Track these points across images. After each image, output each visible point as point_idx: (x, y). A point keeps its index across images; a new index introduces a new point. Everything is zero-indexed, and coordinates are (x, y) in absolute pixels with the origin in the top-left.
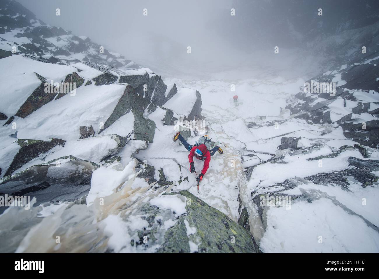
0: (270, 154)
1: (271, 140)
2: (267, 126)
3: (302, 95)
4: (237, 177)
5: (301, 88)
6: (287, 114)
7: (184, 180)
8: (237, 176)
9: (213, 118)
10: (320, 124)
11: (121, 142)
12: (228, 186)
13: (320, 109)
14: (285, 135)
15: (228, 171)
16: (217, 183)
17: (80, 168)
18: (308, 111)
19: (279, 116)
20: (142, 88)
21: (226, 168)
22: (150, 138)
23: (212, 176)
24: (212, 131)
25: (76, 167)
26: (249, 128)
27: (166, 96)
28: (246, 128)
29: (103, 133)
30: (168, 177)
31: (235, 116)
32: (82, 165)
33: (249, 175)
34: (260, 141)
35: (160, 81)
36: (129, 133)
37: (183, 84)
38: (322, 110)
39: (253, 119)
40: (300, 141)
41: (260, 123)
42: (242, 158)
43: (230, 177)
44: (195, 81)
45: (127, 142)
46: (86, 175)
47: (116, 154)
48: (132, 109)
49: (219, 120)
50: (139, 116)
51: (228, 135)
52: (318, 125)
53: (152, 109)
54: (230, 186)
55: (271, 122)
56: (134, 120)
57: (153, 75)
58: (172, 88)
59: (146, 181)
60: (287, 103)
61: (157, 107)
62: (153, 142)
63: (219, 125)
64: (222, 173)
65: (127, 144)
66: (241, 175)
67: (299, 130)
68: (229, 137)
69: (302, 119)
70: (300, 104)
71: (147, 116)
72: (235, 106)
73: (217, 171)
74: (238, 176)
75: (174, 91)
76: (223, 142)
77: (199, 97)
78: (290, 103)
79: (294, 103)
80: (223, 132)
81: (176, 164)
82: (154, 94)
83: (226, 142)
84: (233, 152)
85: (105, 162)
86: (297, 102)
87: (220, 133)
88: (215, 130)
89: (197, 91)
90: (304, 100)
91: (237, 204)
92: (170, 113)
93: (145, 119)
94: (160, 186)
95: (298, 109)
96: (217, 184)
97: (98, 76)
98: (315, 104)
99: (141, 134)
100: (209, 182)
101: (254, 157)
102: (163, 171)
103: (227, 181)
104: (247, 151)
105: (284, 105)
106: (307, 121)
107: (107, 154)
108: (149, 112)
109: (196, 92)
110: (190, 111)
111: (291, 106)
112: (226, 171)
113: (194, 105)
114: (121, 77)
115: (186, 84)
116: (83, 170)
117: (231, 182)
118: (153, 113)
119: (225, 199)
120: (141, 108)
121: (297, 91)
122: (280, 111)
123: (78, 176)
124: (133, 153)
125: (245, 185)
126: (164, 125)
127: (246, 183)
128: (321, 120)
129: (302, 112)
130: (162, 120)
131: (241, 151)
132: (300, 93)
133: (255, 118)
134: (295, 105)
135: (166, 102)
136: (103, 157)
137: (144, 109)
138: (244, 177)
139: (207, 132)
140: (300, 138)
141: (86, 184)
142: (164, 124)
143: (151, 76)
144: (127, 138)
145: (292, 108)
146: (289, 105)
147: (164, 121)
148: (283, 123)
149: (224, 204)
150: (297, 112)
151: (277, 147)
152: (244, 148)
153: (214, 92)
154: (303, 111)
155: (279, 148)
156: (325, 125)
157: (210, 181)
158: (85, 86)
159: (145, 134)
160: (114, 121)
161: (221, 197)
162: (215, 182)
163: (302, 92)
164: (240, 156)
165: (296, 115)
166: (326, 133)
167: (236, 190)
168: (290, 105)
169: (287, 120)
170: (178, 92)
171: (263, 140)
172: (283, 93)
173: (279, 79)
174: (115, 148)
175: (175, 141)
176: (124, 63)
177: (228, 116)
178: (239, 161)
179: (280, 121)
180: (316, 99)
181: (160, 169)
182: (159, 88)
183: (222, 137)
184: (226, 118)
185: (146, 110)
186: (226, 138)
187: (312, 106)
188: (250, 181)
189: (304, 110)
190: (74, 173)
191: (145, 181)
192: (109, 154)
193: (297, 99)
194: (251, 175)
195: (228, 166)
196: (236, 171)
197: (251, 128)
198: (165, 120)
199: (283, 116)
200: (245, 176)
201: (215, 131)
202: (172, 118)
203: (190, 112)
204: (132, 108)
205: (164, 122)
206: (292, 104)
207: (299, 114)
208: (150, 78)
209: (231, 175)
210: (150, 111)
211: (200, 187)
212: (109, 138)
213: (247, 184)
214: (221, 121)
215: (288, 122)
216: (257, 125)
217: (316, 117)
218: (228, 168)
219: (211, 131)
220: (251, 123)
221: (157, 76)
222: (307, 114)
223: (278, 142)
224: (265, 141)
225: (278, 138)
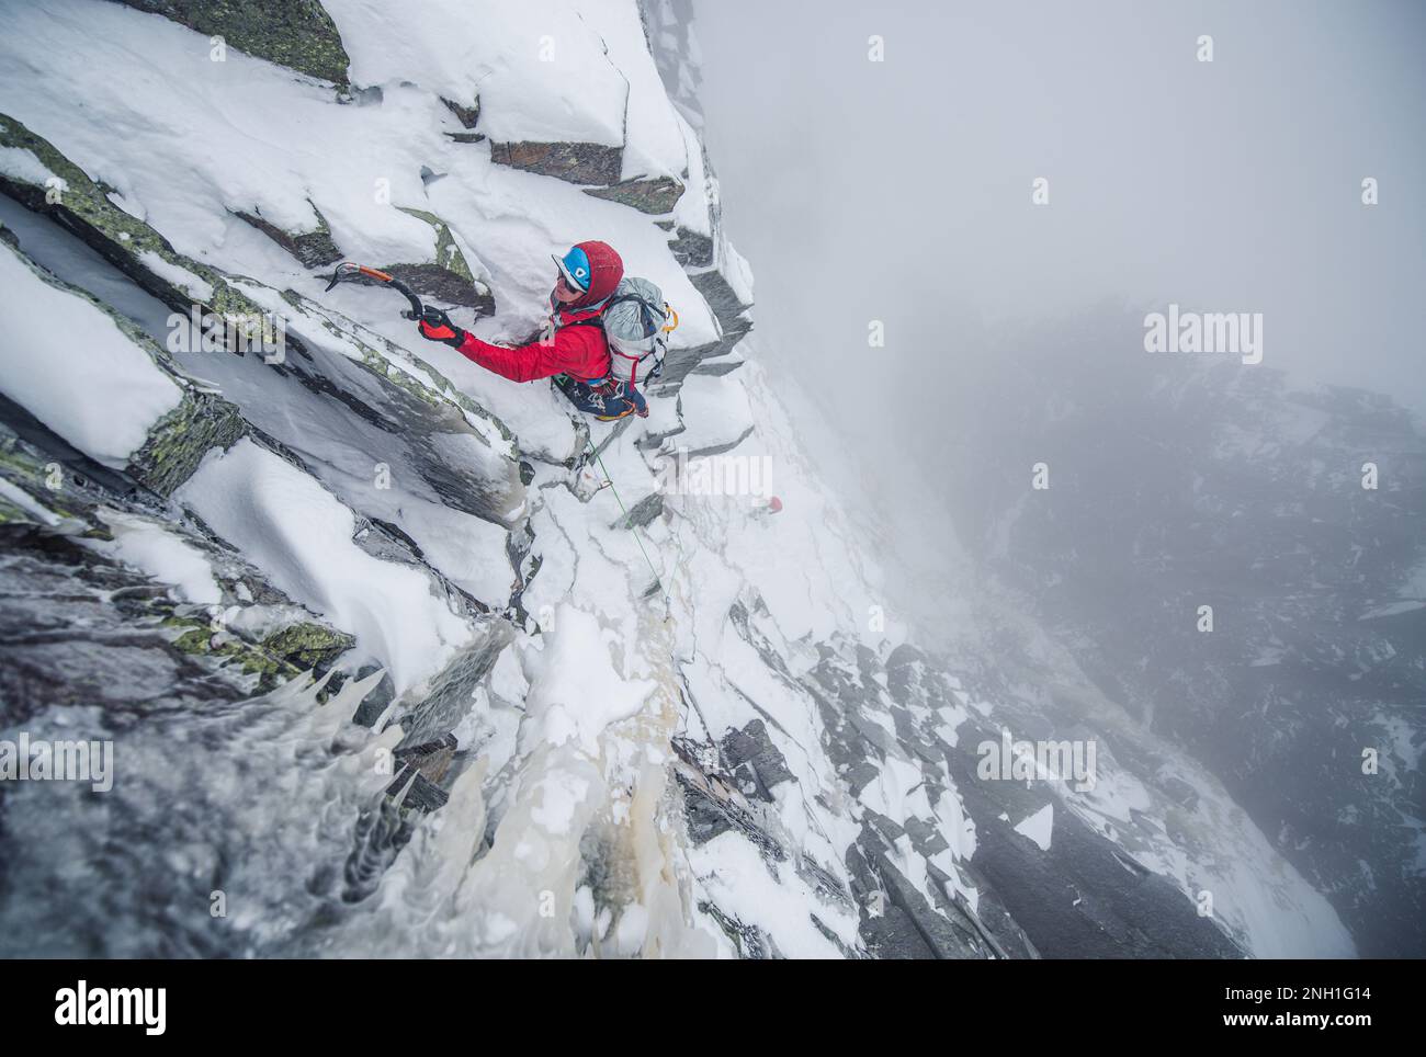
0: (706, 729)
1: (735, 696)
2: (760, 653)
3: (870, 660)
5: (886, 644)
6: (802, 664)
10: (837, 770)
13: (870, 742)
14: (769, 718)
18: (846, 712)
19: (789, 647)
26: (729, 617)
28: (727, 608)
33: (702, 827)
34: (716, 672)
38: (870, 751)
40: (787, 784)
41: (752, 623)
51: (690, 596)
52: (832, 767)
55: (771, 649)
60: (832, 638)
67: (798, 745)
68: (687, 605)
70: (849, 680)
72: (747, 512)
76: (671, 605)
78: (835, 646)
79: (841, 659)
83: (676, 610)
86: (850, 665)
90: (862, 679)
95: (836, 683)
98: (875, 720)
105: (822, 633)
106: (824, 734)
111: (831, 656)
121: (871, 640)
122: (802, 636)
128: (847, 766)
129: (834, 700)
132: (872, 653)
133: (752, 592)
134: (838, 665)
140: (794, 780)
145: (827, 664)
146: (830, 648)
148: (790, 685)
150: (826, 685)
151: (729, 727)
154: (837, 700)
155: (730, 731)
156: (840, 785)
163: (875, 656)
165: (818, 687)
166: (827, 807)
168: (830, 651)
171: (724, 677)
172: (850, 610)
177: (715, 520)
179: (787, 672)
180: (885, 710)
183: (679, 588)
186: (682, 600)
187: (863, 716)
188: (698, 853)
189: (840, 701)
193: (855, 657)
197: (733, 620)
199: (794, 655)
200: (683, 805)
206: (837, 656)
207: (824, 693)
215: (797, 695)
216: (747, 623)
217: (843, 747)
220: (741, 605)
222: (839, 717)
223: (742, 717)
224: (724, 681)
225: (752, 708)
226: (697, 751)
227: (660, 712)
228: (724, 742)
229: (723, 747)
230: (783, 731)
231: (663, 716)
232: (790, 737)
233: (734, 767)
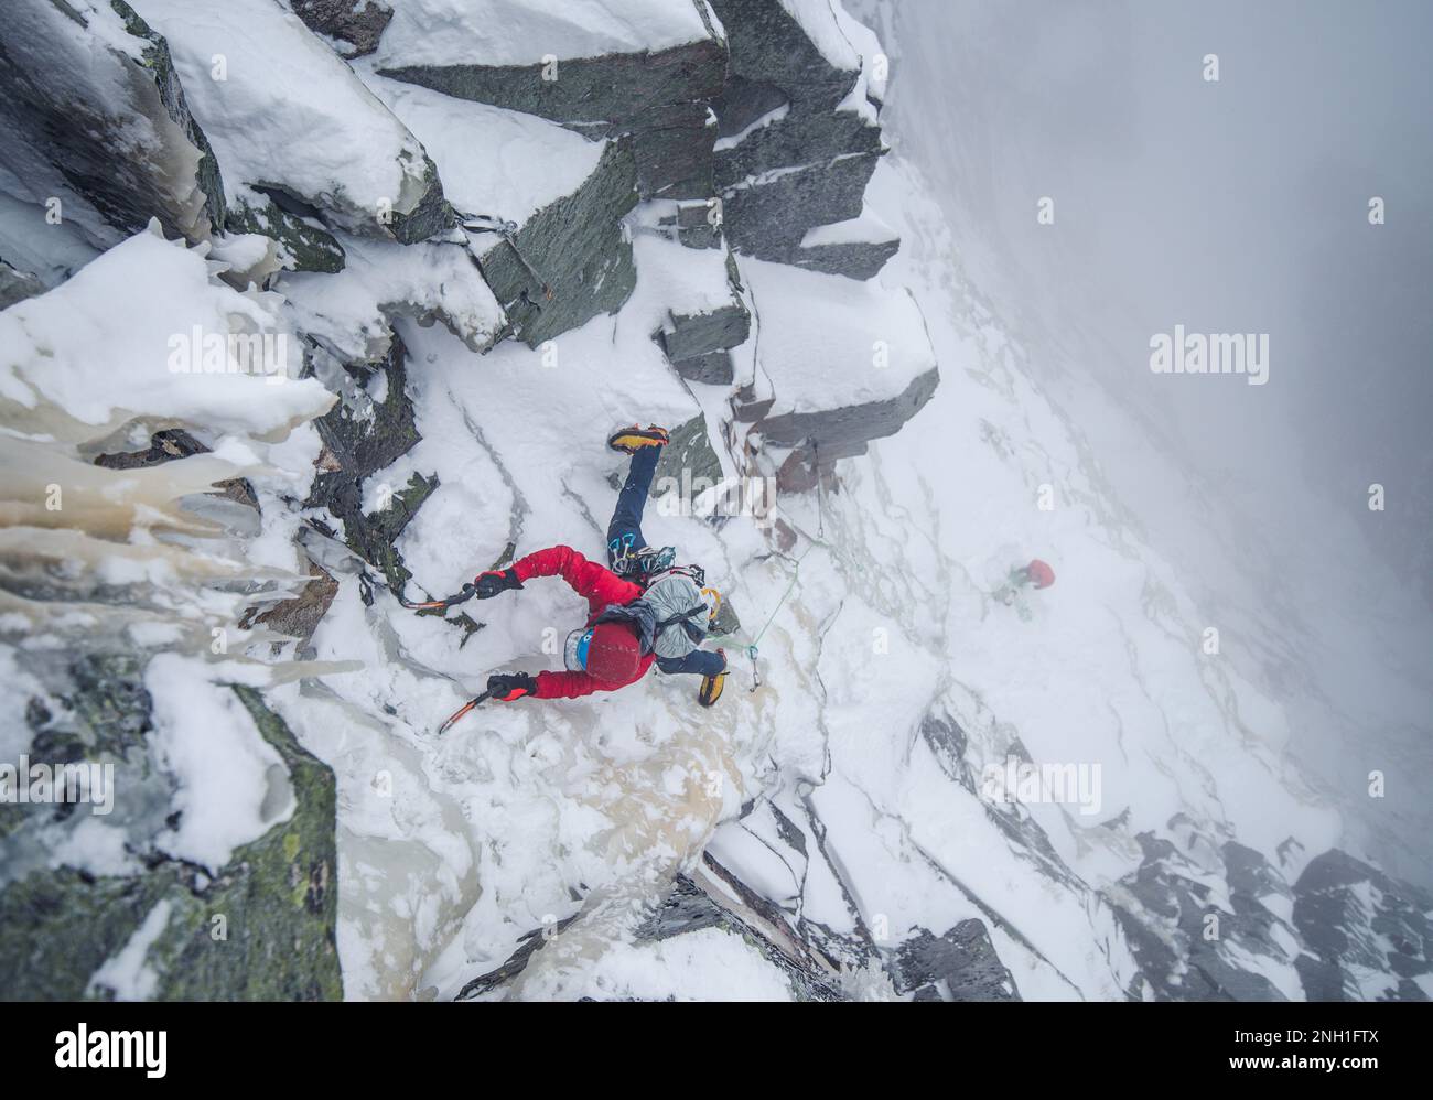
0: (856, 915)
1: (926, 875)
2: (989, 811)
3: (1255, 872)
4: (629, 857)
5: (1292, 846)
6: (1112, 865)
7: (456, 622)
8: (635, 855)
9: (862, 531)
11: (415, 217)
12: (563, 847)
14: (999, 921)
15: (635, 798)
16: (542, 782)
17: (133, 130)
18: (1193, 951)
19: (1079, 831)
20: (761, 104)
21: (643, 772)
22: (540, 323)
23: (558, 738)
24: (788, 574)
25: (129, 111)
26: (921, 736)
27: (808, 242)
28: (913, 717)
29: (398, 92)
30: (417, 540)
31: (939, 626)
32: (159, 130)
33: (668, 924)
34: (890, 831)
35: (863, 166)
36: (488, 218)
37: (938, 267)
39: (985, 718)
41: (983, 766)
42: (747, 808)
43: (609, 825)
44: (986, 314)
45: (433, 238)
46: (133, 178)
47: (346, 230)
48: (615, 140)
49: (865, 564)
50: (611, 197)
51: (814, 664)
53: (692, 230)
54: (568, 853)
55: (1024, 815)
56: (568, 192)
57: (868, 112)
58: (867, 244)
59: (317, 463)
60: (1171, 826)
61: (718, 247)
62: (533, 349)
63: (837, 586)
64: (610, 774)
65: (430, 242)
66: (651, 874)
67: (1064, 978)
68: (810, 679)
69: (1136, 949)
70: (1202, 897)
71: (637, 231)
72: (988, 589)
73: (602, 741)
74: (637, 862)
75: (864, 261)
76: (765, 666)
77: (915, 403)
78: (1178, 839)
79: (1187, 862)
80: (817, 630)
81: (505, 530)
82: (773, 180)
83: (778, 677)
84: (751, 745)
85: (269, 209)
86: (1207, 873)
87: (803, 619)
88: (800, 586)
89: (936, 369)
90: (1234, 900)
91: (500, 951)
92: (735, 323)
93: (616, 231)
94: (342, 537)
95: (1174, 901)
96: (539, 789)
98: (1252, 968)
99: (526, 269)
100: (519, 746)
101: (792, 854)
102: (429, 494)
103: (582, 823)
104: (800, 802)
105: (1151, 817)
106: (1137, 980)
107: (308, 193)
108: (664, 227)
109: (929, 367)
110: (812, 405)
111: (1166, 855)
112: (629, 788)
113: (857, 402)
115: (946, 278)
116: (141, 149)
117: (586, 847)
118: (676, 247)
119: (491, 877)
120: (655, 180)
121: (1259, 838)
122: (1107, 818)
123: (97, 143)
124: (406, 302)
125: (604, 939)
126: (653, 338)
127: (617, 938)
129: (1168, 930)
130: (670, 312)
131: (781, 775)
132: (1257, 858)
133: (994, 722)
134: (1183, 872)
135: (778, 260)
136: (281, 182)
137: (663, 196)
138: (645, 905)
139: (765, 558)
141: (92, 200)
142: (660, 337)
143: (856, 102)
144: (454, 226)
145: (1157, 870)
146: (1166, 842)
147: (676, 326)
148: (1055, 877)
149: (460, 887)
150: (1156, 904)
151: (916, 927)
152: (804, 780)
153: (997, 444)
154: (1176, 931)
155: (916, 934)
157: (530, 748)
159: (545, 289)
160: (495, 104)
161: (487, 852)
162: (541, 774)
163: (1269, 865)
164: (753, 788)
165: (1136, 907)
167: (568, 897)
168: (1167, 848)
169: (1080, 885)
170: (871, 280)
171: (909, 839)
172: (1209, 778)
173: (1264, 713)
174: (363, 209)
175: (615, 448)
177: (918, 593)
178: (718, 811)
179: (1054, 858)
180: (1280, 955)
181: (426, 474)
182: (822, 187)
183: (789, 644)
184: (901, 588)
185: (666, 208)
186: (796, 666)
187: (1228, 960)
188: (637, 952)
189: (1182, 932)
190: (94, 119)
191: (316, 457)
192: (318, 197)
193: (1221, 863)
194: (673, 933)
195: (658, 781)
196: (660, 834)
197: (931, 745)
198: (683, 326)
199: (1090, 849)
200: (655, 902)
201: (796, 590)
202: (719, 351)
203: (812, 411)
204: (621, 139)
205: (669, 330)
206: (1180, 856)
207: (1147, 918)
208: (838, 109)
209: (622, 824)
210: (675, 229)
211: (470, 721)
212: (395, 143)
213: (614, 945)
214: (871, 575)
215: (1070, 897)
216: (965, 757)
218: (648, 784)
219: (783, 575)
220: (954, 724)
221: (876, 131)
222: (1175, 958)
223: (943, 913)
224: (907, 848)
225: (964, 898)
226: (831, 943)
227: (681, 791)
228: (902, 950)
229: (898, 957)
230: (1031, 948)
231: (687, 798)
232: (1045, 960)
233: (912, 989)
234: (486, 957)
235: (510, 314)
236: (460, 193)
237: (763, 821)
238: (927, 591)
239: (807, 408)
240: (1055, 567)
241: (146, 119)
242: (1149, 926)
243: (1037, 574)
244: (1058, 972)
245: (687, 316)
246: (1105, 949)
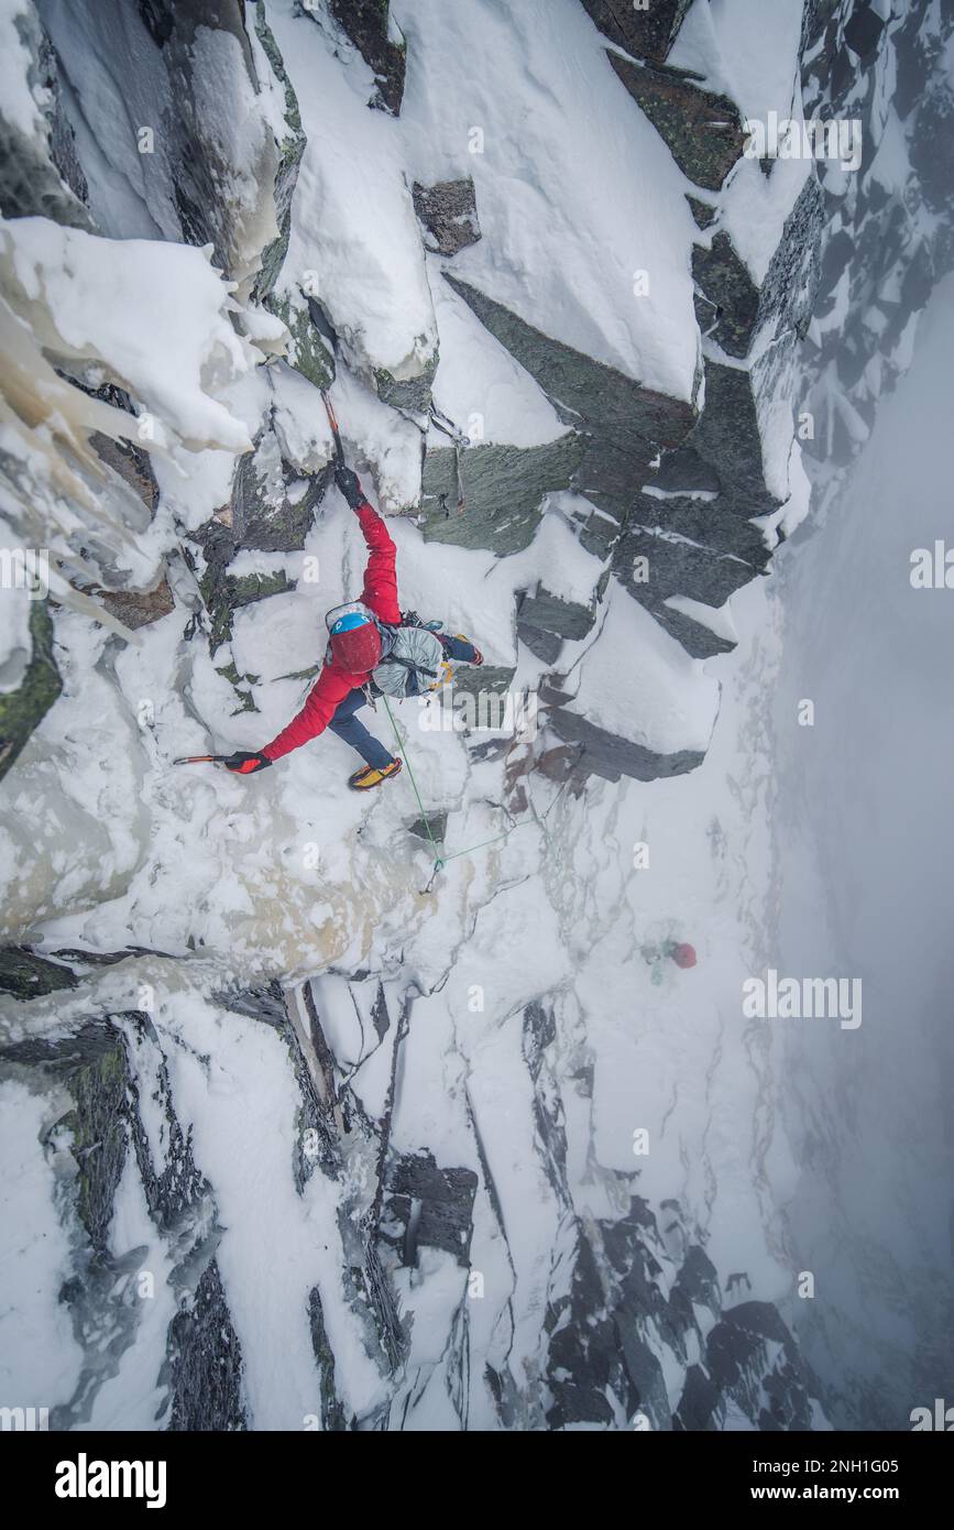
0: (388, 1110)
1: (461, 1117)
2: (536, 1101)
3: (703, 1281)
4: (249, 944)
5: (743, 1281)
6: (600, 1204)
7: (241, 695)
8: (255, 945)
9: (577, 838)
10: (550, 1369)
11: (400, 386)
12: (206, 904)
13: (626, 1371)
14: (490, 1186)
15: (283, 906)
16: (223, 848)
17: (242, 186)
18: (619, 1308)
19: (593, 1164)
20: (698, 481)
21: (302, 893)
22: (443, 525)
23: (257, 824)
24: (503, 829)
25: (247, 171)
26: (522, 1012)
27: (670, 603)
28: (526, 995)
29: (447, 296)
30: (252, 618)
31: (589, 944)
32: (259, 198)
33: (242, 1004)
34: (455, 1066)
35: (744, 573)
36: (453, 425)
37: (754, 689)
38: (619, 1382)
39: (579, 1034)
40: (449, 1260)
41: (554, 1068)
42: (361, 975)
43: (252, 912)
44: (767, 745)
45: (405, 412)
46: (220, 221)
47: (347, 364)
48: (578, 433)
49: (564, 862)
50: (551, 470)
51: (478, 906)
52: (544, 1360)
53: (592, 534)
54: (207, 911)
55: (560, 1123)
56: (522, 445)
57: (771, 538)
58: (711, 632)
59: (217, 511)
60: (664, 1205)
61: (604, 561)
62: (425, 542)
63: (532, 862)
64: (277, 877)
65: (400, 412)
66: (256, 965)
67: (511, 1260)
68: (469, 914)
69: (578, 1278)
70: (652, 1274)
71: (554, 509)
72: (641, 941)
73: (287, 851)
74: (253, 951)
75: (702, 643)
76: (442, 882)
77: (674, 768)
78: (662, 1220)
79: (658, 1239)
80: (498, 884)
82: (674, 541)
83: (447, 898)
84: (394, 931)
85: (303, 313)
86: (668, 1259)
87: (492, 867)
88: (506, 843)
89: (704, 754)
90: (674, 1291)
91: (110, 943)
92: (580, 622)
93: (538, 500)
94: (199, 576)
95: (629, 1262)
96: (218, 851)
97: (743, 257)
98: (655, 1350)
99: (456, 479)
100: (226, 811)
101: (371, 1032)
102: (282, 591)
103: (231, 896)
104: (403, 1000)
105: (653, 1190)
106: (564, 1301)
107: (337, 321)
108: (574, 520)
109: (701, 749)
110: (599, 720)
111: (646, 1224)
112: (283, 896)
113: (632, 739)
114: (746, 377)
115: (755, 701)
116: (239, 203)
117: (223, 915)
118: (575, 539)
119: (139, 887)
120: (589, 480)
121: (723, 1254)
122: (619, 1168)
123: (212, 181)
124: (356, 444)
125: (187, 981)
126: (516, 593)
127: (197, 987)
128: (569, 1375)
129: (612, 1281)
130: (540, 582)
131: (402, 969)
132: (711, 1271)
133: (583, 1042)
134: (650, 1245)
135: (641, 602)
136: (323, 299)
137: (588, 496)
138: (235, 981)
139: (494, 805)
140: (464, 1262)
141: (183, 221)
142: (521, 595)
143: (768, 525)
144: (425, 413)
145: (632, 1231)
146: (652, 1215)
147: (538, 595)
148: (553, 1183)
149: (112, 879)
150: (615, 1254)
151: (427, 1149)
152: (416, 985)
153: (715, 843)
155: (424, 1154)
156: (540, 1391)
157: (231, 818)
158: (687, 196)
159: (461, 503)
160: (511, 350)
161: (149, 869)
162: (226, 841)
163: (716, 1283)
164: (376, 964)
165: (599, 1248)
166: (498, 1398)
167: (185, 942)
168: (649, 1220)
169: (568, 1202)
170: (698, 660)
171: (465, 1082)
172: (714, 1188)
173: (784, 1167)
174: (368, 356)
176: (860, 389)
177: (589, 911)
178: (337, 957)
179: (562, 1169)
180: (681, 1356)
181: (290, 576)
182: (706, 569)
183: (470, 879)
184: (578, 900)
185: (584, 506)
186: (464, 899)
187: (641, 1332)
188: (205, 1007)
189: (620, 1289)
190: (221, 162)
191: (220, 506)
192: (342, 328)
193: (682, 1257)
194: (240, 1011)
195: (308, 907)
196: (283, 943)
197: (526, 1024)
198: (543, 598)
199: (593, 1182)
200: (245, 984)
201: (501, 842)
202: (557, 635)
203: (596, 724)
204: (583, 435)
205: (531, 595)
206: (656, 1232)
207: (601, 1262)
208: (751, 521)
209: (260, 917)
210: (581, 526)
211: (201, 769)
212: (421, 326)
213: (192, 990)
214: (563, 873)
215: (554, 1204)
216: (545, 1050)
217: (582, 1347)
218: (299, 903)
219: (498, 827)
220: (553, 1021)
221: (768, 555)
222: (602, 1304)
223: (454, 1153)
224: (460, 1086)
225: (476, 1152)
226: (356, 1117)
227: (320, 925)
228: (405, 1159)
229: (399, 1162)
230: (501, 1221)
232: (505, 1238)
233: (394, 1192)
234: (96, 943)
235: (423, 503)
236: (444, 392)
237: (366, 993)
238: (596, 914)
239: (595, 721)
240: (698, 957)
241: (256, 184)
242: (599, 1268)
243: (682, 955)
244: (509, 1254)
245: (550, 593)
246: (555, 1260)
